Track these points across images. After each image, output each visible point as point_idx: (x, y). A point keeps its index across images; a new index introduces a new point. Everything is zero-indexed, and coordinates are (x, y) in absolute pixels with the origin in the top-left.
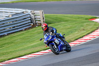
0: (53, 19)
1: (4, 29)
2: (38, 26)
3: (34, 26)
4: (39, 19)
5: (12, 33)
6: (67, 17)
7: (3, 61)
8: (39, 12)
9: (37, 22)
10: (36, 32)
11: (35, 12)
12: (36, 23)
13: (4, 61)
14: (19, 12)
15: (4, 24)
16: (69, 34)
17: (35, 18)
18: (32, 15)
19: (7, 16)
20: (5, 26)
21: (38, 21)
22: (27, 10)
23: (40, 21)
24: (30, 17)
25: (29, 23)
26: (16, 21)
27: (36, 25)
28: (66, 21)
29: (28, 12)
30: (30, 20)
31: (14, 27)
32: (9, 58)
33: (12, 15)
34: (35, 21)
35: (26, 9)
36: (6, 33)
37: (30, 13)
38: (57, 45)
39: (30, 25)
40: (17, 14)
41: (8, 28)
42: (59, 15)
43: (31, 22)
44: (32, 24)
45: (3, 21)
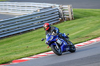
0: (82, 13)
1: (32, 24)
2: (67, 20)
3: (62, 21)
4: (67, 14)
5: (40, 28)
6: (96, 11)
7: (31, 56)
8: (67, 6)
9: (65, 16)
10: (64, 26)
11: (63, 6)
12: (64, 18)
13: (33, 55)
14: (48, 7)
15: (32, 18)
16: (97, 29)
17: (63, 13)
18: (60, 10)
19: (35, 10)
20: (33, 21)
21: (67, 15)
22: (55, 5)
23: (68, 15)
24: (58, 12)
25: (57, 17)
26: (44, 15)
27: (64, 20)
28: (95, 15)
29: (56, 7)
30: (59, 14)
31: (42, 22)
32: (37, 52)
33: (40, 10)
34: (64, 16)
35: (54, 3)
36: (34, 28)
37: (59, 8)
38: (59, 46)
39: (58, 19)
40: (45, 8)
41: (36, 23)
42: (88, 10)
43: (60, 17)
44: (60, 19)
45: (32, 15)
